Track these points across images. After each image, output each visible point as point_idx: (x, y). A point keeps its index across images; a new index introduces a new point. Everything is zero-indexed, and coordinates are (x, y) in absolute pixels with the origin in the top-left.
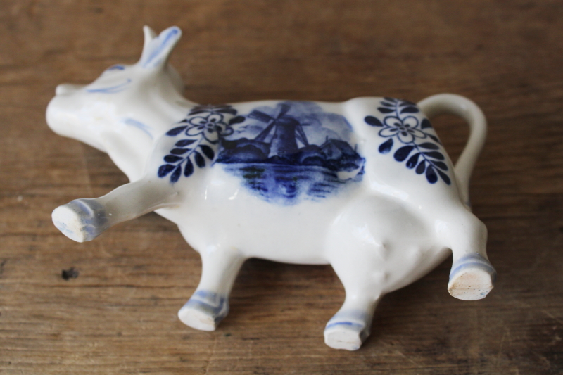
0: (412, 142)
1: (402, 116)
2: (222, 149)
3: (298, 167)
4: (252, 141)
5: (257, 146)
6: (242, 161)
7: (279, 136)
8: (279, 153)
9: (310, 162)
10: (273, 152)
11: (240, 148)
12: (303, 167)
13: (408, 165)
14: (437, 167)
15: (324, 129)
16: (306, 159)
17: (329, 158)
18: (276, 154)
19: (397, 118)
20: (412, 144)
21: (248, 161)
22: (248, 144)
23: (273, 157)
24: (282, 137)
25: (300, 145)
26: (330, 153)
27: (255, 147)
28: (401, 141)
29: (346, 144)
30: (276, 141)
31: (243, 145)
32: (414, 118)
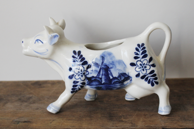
0: (146, 73)
1: (142, 60)
2: (87, 81)
3: (112, 85)
4: (96, 77)
5: (98, 79)
6: (95, 85)
7: (104, 75)
8: (105, 81)
9: (115, 83)
10: (103, 82)
11: (93, 80)
12: (113, 85)
13: (145, 80)
14: (154, 80)
15: (117, 69)
16: (114, 82)
17: (121, 80)
18: (104, 82)
19: (140, 61)
20: (146, 74)
21: (96, 85)
22: (95, 78)
23: (104, 83)
24: (105, 75)
25: (111, 78)
26: (121, 78)
27: (97, 79)
28: (143, 74)
29: (125, 74)
30: (103, 77)
31: (93, 79)
32: (146, 60)
